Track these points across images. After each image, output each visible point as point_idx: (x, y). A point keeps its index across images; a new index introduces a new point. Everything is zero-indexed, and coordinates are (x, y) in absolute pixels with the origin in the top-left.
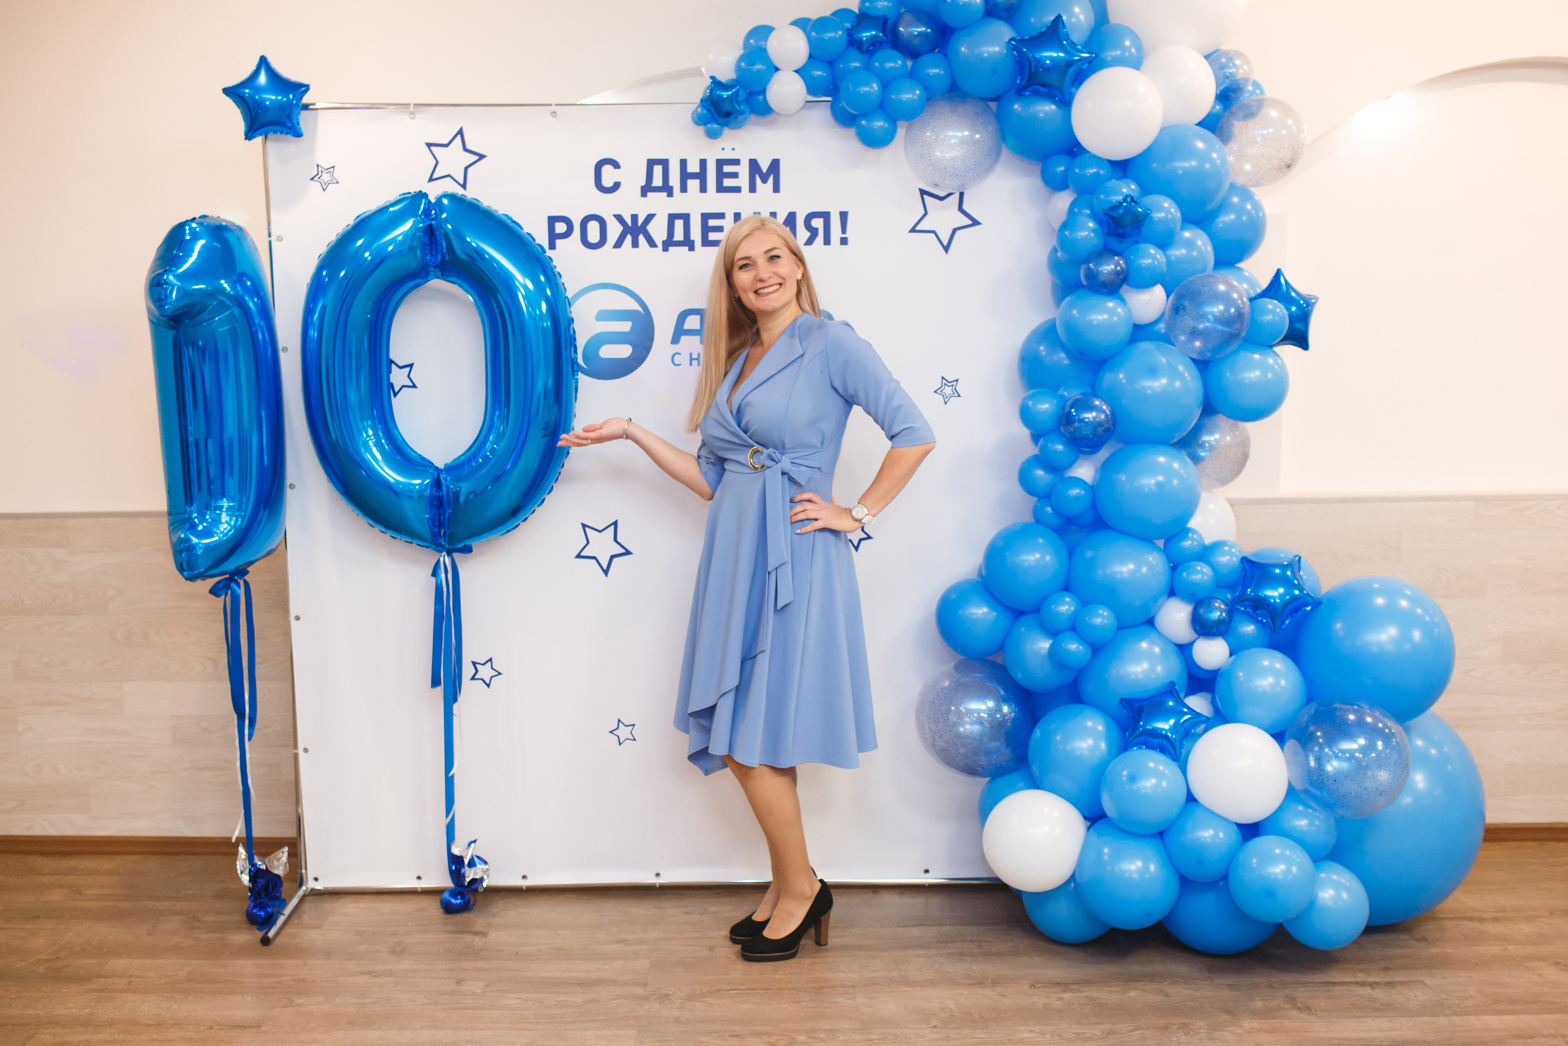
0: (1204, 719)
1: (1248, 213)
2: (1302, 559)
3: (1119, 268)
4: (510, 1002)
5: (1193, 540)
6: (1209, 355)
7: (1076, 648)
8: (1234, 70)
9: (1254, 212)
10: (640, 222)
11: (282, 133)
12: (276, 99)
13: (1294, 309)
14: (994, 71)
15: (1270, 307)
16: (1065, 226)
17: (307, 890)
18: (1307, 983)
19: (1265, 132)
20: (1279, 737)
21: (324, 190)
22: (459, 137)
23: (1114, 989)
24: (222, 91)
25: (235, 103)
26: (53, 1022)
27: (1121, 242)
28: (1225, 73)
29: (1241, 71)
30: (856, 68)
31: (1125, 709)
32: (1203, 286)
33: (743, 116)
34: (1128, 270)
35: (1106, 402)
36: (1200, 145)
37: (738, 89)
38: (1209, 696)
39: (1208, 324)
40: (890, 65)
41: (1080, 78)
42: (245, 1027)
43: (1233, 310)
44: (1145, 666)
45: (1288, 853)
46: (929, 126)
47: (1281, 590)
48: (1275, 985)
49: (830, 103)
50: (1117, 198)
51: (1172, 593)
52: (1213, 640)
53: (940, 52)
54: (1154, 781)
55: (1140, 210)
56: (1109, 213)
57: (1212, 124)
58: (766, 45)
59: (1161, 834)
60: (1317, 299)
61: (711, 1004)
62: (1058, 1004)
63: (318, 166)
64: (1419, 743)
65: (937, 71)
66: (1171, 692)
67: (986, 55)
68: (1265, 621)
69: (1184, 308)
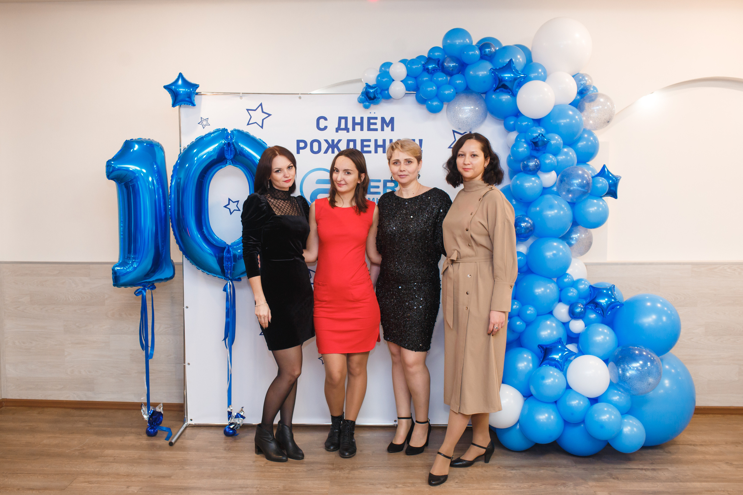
0: (574, 353)
1: (591, 141)
2: (615, 286)
3: (537, 164)
4: (277, 470)
5: (569, 278)
6: (575, 200)
7: (519, 323)
8: (585, 82)
9: (594, 141)
10: (335, 143)
11: (187, 104)
12: (185, 90)
13: (611, 181)
14: (484, 82)
15: (601, 180)
16: (514, 146)
17: (187, 425)
18: (617, 468)
19: (598, 108)
20: (606, 361)
21: (204, 128)
22: (260, 107)
23: (534, 469)
24: (163, 87)
25: (168, 92)
26: (83, 473)
27: (537, 153)
28: (581, 83)
29: (588, 82)
30: (426, 80)
31: (540, 349)
32: (572, 171)
33: (379, 100)
34: (540, 164)
35: (531, 219)
36: (571, 113)
37: (377, 89)
38: (576, 345)
39: (574, 187)
40: (440, 79)
41: (520, 85)
42: (164, 477)
43: (585, 182)
44: (549, 331)
45: (610, 410)
46: (457, 104)
47: (606, 299)
48: (603, 469)
49: (415, 94)
50: (536, 135)
51: (560, 301)
52: (577, 320)
53: (461, 73)
54: (552, 379)
55: (545, 139)
56: (532, 141)
57: (577, 104)
58: (389, 70)
59: (556, 402)
60: (621, 177)
61: (362, 472)
62: (510, 475)
63: (201, 118)
64: (667, 367)
65: (460, 81)
66: (560, 342)
67: (481, 75)
68: (600, 312)
69: (564, 180)
